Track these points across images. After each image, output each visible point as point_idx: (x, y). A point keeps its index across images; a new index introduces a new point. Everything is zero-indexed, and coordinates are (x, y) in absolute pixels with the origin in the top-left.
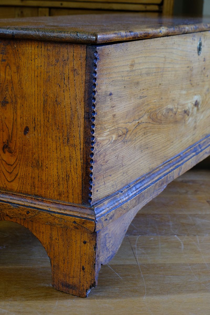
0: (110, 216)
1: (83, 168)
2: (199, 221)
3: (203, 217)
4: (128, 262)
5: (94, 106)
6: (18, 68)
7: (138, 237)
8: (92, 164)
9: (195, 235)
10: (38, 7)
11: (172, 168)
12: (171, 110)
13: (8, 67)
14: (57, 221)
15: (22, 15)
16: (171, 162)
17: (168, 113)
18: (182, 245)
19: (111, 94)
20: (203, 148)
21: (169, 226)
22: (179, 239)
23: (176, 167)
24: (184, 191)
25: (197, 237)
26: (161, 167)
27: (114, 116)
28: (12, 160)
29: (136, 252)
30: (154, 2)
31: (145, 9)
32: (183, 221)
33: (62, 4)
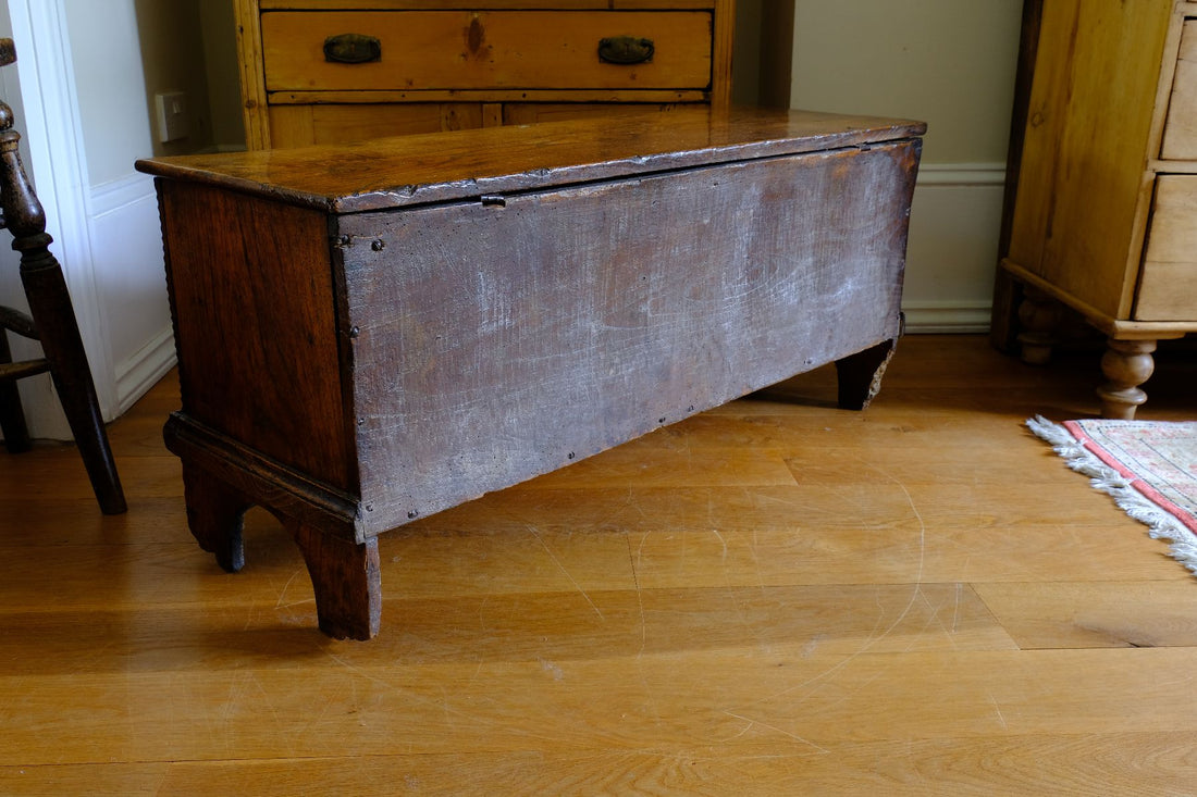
2: (763, 501)
3: (771, 492)
4: (620, 586)
7: (644, 535)
9: (751, 530)
10: (482, 103)
18: (725, 549)
21: (707, 511)
22: (720, 538)
24: (746, 440)
25: (755, 532)
29: (638, 564)
30: (696, 86)
31: (678, 99)
32: (734, 500)
33: (524, 95)
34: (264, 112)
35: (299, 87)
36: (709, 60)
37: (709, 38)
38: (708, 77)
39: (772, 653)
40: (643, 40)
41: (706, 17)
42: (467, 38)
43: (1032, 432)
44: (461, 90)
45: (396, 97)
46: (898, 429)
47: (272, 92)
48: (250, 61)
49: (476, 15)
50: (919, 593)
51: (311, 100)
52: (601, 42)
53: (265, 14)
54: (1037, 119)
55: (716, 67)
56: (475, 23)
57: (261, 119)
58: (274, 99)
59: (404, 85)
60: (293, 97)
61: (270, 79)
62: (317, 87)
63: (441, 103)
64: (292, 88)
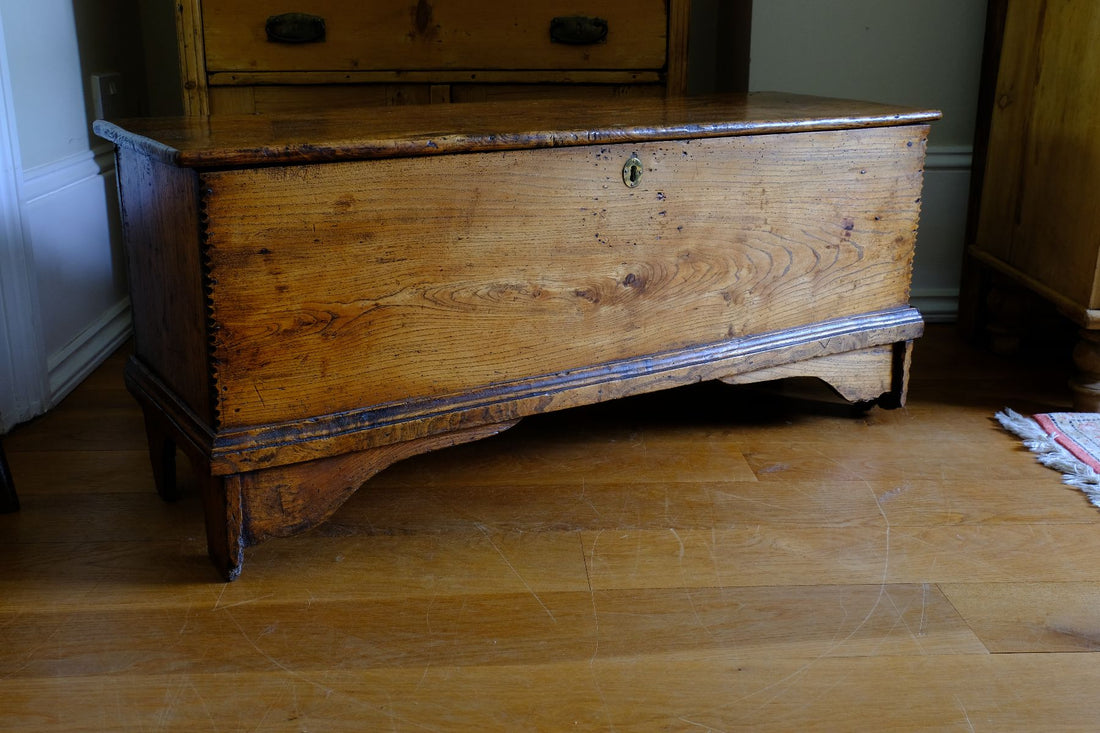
2: (721, 497)
3: (730, 488)
4: (572, 587)
7: (598, 534)
9: (709, 528)
10: (430, 84)
15: (400, 101)
18: (682, 548)
21: (663, 508)
22: (677, 536)
24: (703, 435)
25: (713, 530)
29: (592, 564)
30: (651, 67)
31: (632, 80)
32: (691, 497)
33: (473, 76)
34: (204, 94)
35: (240, 67)
36: (664, 40)
37: (664, 17)
38: (663, 58)
39: (732, 657)
40: (597, 19)
42: (414, 17)
43: (1001, 425)
44: (408, 71)
45: (340, 78)
46: (862, 423)
47: (213, 73)
48: (189, 41)
50: (884, 594)
51: (254, 82)
52: (554, 21)
54: (1005, 100)
55: (672, 48)
56: (422, 2)
57: (201, 100)
58: (214, 80)
59: (348, 66)
60: (234, 78)
61: (210, 60)
62: (259, 68)
63: (387, 84)
64: (234, 68)
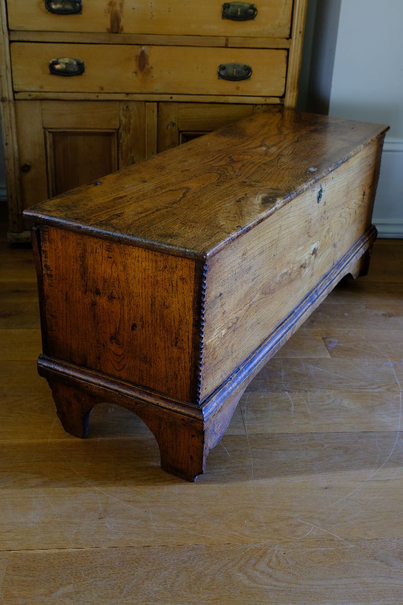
0: (218, 410)
1: (190, 370)
2: (312, 369)
3: (316, 363)
5: (203, 315)
6: (125, 267)
7: (248, 395)
8: (201, 368)
9: (306, 392)
10: (145, 102)
11: (285, 331)
12: (286, 273)
13: (114, 264)
14: (165, 417)
16: (284, 324)
17: (283, 278)
18: (293, 405)
19: (221, 295)
20: (319, 293)
22: (290, 397)
23: (289, 328)
25: (309, 393)
26: (273, 335)
27: (224, 313)
28: (120, 352)
29: (245, 416)
30: (276, 95)
31: (264, 102)
32: (296, 369)
33: (171, 98)
34: (12, 105)
35: (33, 89)
36: (284, 79)
38: (283, 90)
39: (321, 479)
40: (245, 66)
41: (284, 53)
42: (138, 62)
44: (132, 94)
45: (93, 97)
46: (386, 315)
47: (17, 92)
48: (3, 73)
49: (144, 48)
50: (399, 438)
51: (41, 98)
52: (220, 66)
53: (13, 44)
55: (289, 84)
56: (143, 53)
57: (10, 108)
58: (18, 96)
59: (97, 90)
60: (30, 95)
61: (15, 85)
62: (44, 90)
63: (120, 101)
64: (29, 90)
